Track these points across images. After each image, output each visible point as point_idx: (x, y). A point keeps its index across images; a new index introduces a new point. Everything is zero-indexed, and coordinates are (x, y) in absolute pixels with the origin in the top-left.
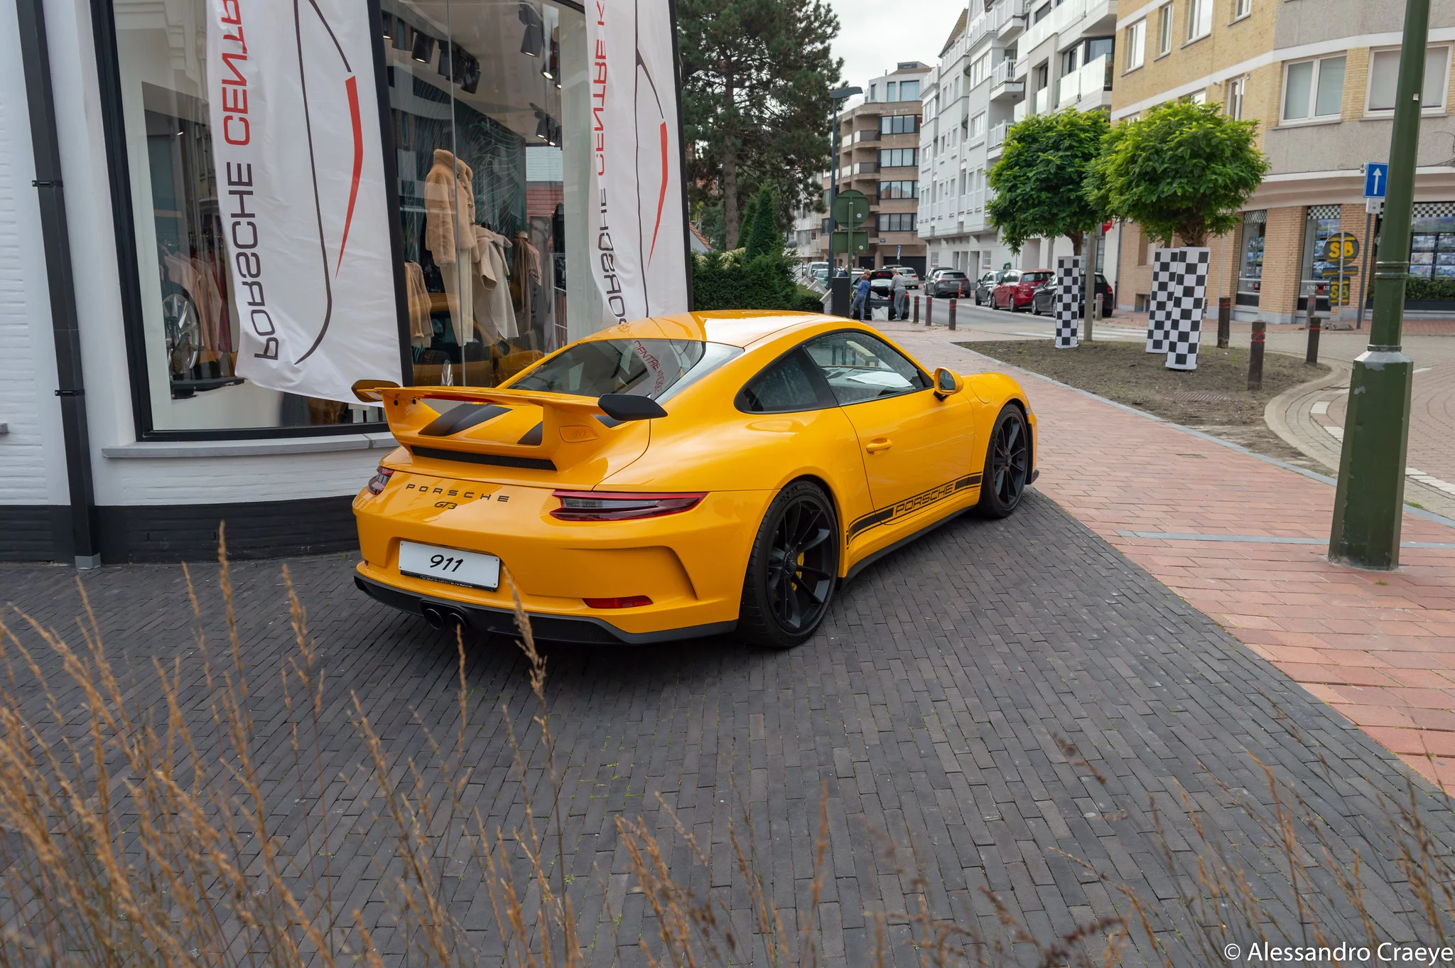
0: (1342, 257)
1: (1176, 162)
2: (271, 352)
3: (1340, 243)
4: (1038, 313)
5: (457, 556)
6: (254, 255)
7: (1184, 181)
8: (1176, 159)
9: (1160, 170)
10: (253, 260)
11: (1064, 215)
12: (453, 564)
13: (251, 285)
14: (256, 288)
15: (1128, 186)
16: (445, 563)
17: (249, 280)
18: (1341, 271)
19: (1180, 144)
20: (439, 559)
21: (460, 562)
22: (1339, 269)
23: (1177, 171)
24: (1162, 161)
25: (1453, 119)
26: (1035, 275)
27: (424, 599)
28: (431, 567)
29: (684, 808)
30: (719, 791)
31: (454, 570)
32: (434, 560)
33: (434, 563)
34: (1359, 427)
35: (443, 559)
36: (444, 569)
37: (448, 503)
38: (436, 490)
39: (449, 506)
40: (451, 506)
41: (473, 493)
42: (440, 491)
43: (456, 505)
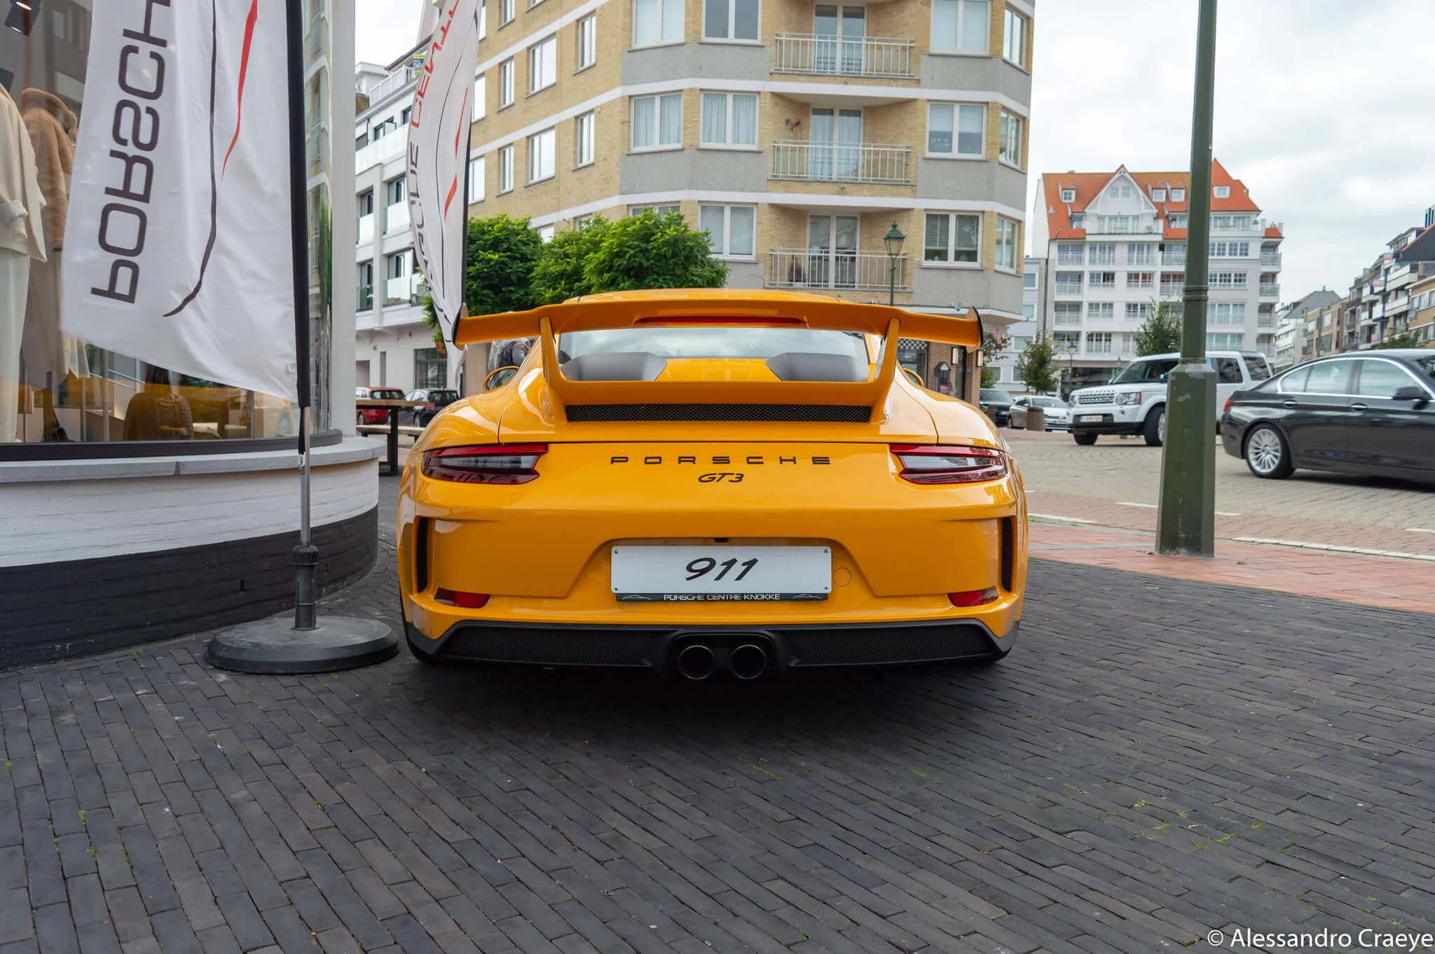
2: (123, 287)
5: (743, 554)
6: (150, 111)
7: (668, 277)
8: (659, 257)
10: (147, 121)
12: (737, 569)
13: (130, 161)
14: (139, 170)
16: (718, 569)
17: (131, 150)
19: (662, 246)
20: (705, 564)
21: (750, 564)
24: (648, 259)
25: (761, 265)
26: (383, 392)
27: (681, 631)
28: (688, 579)
29: (1343, 823)
30: (1330, 797)
31: (739, 578)
32: (694, 567)
33: (696, 572)
34: (1186, 430)
35: (713, 563)
36: (718, 578)
37: (724, 475)
38: (681, 460)
39: (727, 478)
40: (733, 478)
41: (761, 458)
42: (693, 460)
43: (742, 475)
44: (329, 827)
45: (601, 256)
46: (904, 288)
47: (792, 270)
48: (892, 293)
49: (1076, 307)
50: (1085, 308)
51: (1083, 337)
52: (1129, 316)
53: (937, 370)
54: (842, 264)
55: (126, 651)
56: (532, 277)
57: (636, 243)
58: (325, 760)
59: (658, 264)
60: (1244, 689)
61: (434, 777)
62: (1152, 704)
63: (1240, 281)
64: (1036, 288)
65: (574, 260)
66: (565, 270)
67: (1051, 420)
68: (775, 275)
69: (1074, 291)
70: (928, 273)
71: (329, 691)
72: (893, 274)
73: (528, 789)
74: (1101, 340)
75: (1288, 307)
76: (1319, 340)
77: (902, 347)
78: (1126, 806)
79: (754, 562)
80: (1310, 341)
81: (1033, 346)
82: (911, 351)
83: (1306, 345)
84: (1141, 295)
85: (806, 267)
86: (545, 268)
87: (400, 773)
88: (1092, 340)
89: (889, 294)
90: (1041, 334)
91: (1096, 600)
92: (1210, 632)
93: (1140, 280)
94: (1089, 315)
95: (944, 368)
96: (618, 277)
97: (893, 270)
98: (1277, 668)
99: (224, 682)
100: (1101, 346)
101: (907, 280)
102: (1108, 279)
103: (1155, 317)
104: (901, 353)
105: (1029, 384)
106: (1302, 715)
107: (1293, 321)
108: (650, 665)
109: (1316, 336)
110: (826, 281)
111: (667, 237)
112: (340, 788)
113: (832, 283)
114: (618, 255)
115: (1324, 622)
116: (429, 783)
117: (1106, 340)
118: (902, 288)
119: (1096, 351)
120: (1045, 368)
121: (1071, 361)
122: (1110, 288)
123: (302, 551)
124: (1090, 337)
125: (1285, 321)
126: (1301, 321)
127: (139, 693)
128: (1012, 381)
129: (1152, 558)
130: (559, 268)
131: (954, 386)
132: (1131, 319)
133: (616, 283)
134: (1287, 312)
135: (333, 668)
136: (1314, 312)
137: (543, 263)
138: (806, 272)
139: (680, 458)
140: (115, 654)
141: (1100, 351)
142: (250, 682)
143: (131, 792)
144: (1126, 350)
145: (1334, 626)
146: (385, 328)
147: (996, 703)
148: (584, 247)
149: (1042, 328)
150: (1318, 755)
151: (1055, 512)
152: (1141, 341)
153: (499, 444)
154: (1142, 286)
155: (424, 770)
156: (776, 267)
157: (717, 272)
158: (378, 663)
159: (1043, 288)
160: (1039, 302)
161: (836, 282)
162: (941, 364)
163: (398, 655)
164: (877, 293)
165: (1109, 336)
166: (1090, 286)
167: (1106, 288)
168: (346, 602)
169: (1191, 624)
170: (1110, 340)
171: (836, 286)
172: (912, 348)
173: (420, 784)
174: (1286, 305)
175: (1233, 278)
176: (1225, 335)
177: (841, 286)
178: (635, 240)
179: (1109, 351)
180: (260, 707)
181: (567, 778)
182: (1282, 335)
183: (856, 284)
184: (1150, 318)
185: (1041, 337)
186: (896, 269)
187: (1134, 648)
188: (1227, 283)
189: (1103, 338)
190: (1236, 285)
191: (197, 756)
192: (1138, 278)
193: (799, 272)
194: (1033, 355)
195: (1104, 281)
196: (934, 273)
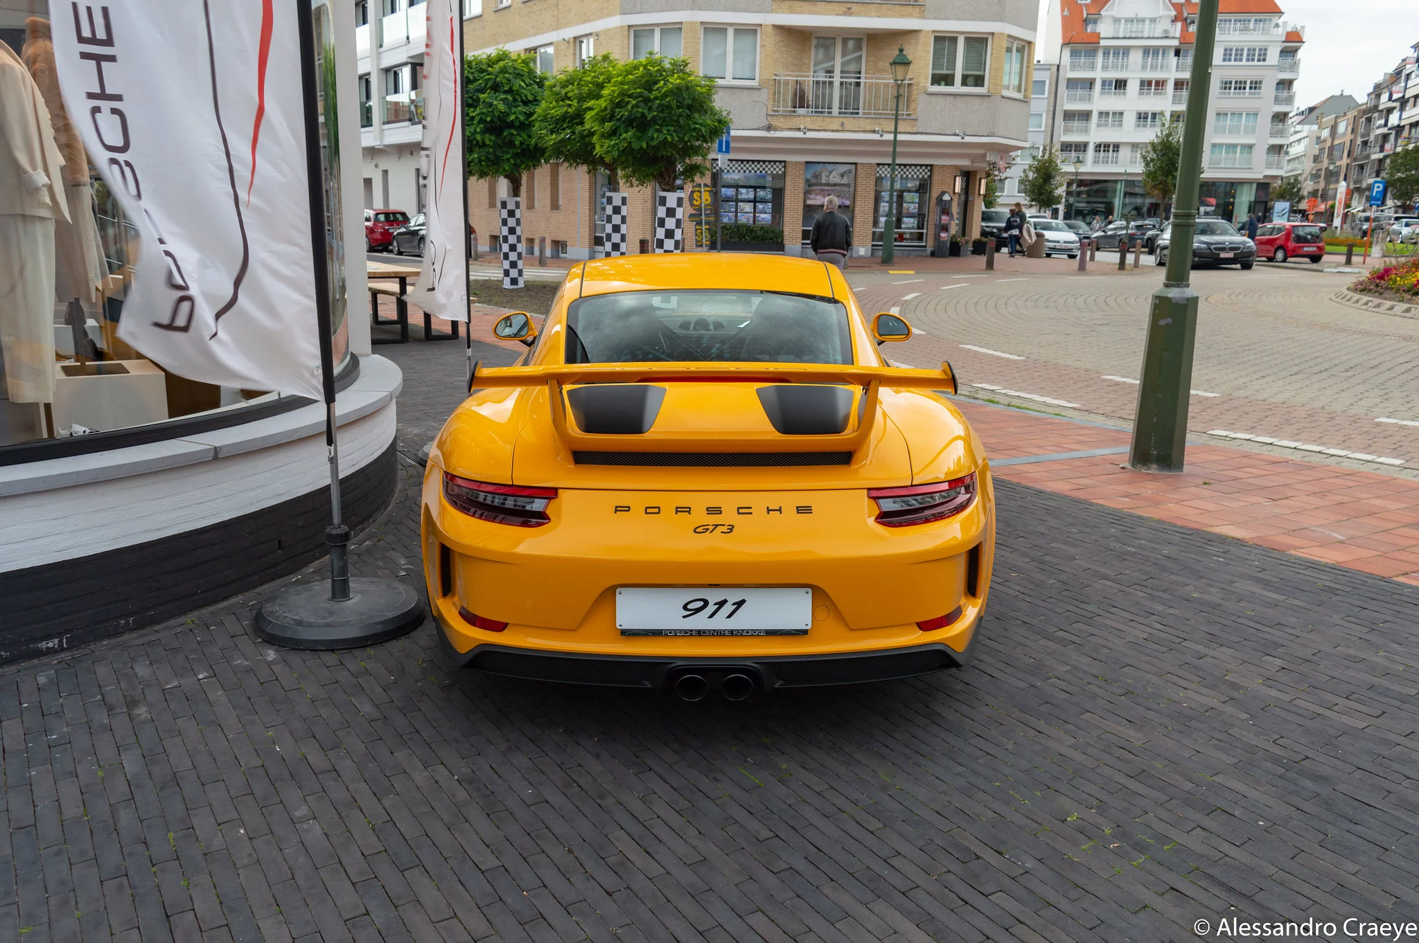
0: (703, 205)
1: (662, 111)
3: (700, 192)
4: (400, 253)
5: (733, 596)
7: (672, 128)
8: (662, 108)
9: (649, 117)
11: (509, 156)
12: (728, 608)
15: (613, 133)
16: (711, 608)
18: (703, 217)
19: (665, 95)
20: (699, 604)
21: (740, 604)
22: (701, 215)
23: (664, 120)
24: (650, 109)
25: (765, 91)
26: (387, 214)
27: (680, 663)
28: (684, 617)
29: (1243, 844)
30: (1236, 813)
31: (729, 616)
32: (689, 607)
33: (690, 611)
34: (1165, 353)
35: (706, 603)
36: (711, 616)
37: (716, 526)
38: (678, 510)
39: (720, 529)
40: (725, 529)
41: (751, 508)
42: (688, 510)
43: (733, 526)
44: (380, 852)
45: (602, 103)
46: (909, 115)
47: (795, 95)
48: (896, 120)
49: (1086, 116)
50: (1095, 116)
51: (1091, 148)
52: (1139, 126)
53: (940, 199)
54: (846, 88)
55: (181, 620)
56: (533, 121)
57: (638, 90)
58: (370, 765)
59: (661, 115)
60: (1181, 673)
61: (466, 787)
62: (1098, 691)
63: (1255, 88)
64: (1046, 95)
65: (575, 103)
66: (567, 112)
67: (1052, 245)
68: (779, 102)
69: (1084, 100)
70: (933, 99)
71: (367, 672)
72: (897, 103)
73: (547, 802)
74: (1108, 151)
75: (1303, 112)
76: (1332, 148)
77: (904, 176)
78: (1059, 820)
79: (743, 601)
80: (1322, 150)
81: (1039, 161)
82: (914, 179)
83: (1317, 153)
84: (1152, 103)
85: (810, 94)
86: (545, 111)
87: (436, 782)
88: (1100, 151)
89: (894, 122)
90: (1048, 148)
91: (1063, 546)
92: (1161, 594)
93: (1153, 87)
94: (1098, 125)
95: (946, 197)
96: (619, 127)
97: (898, 97)
98: (1215, 646)
99: (273, 662)
100: (1108, 157)
101: (913, 106)
102: (1120, 87)
103: (1164, 133)
104: (904, 181)
105: (1032, 200)
106: (1229, 709)
107: (1307, 127)
108: (650, 686)
109: (1328, 144)
110: (830, 108)
111: (671, 86)
112: (386, 802)
113: (835, 110)
114: (619, 105)
115: (1266, 584)
116: (462, 795)
117: (1114, 151)
118: (907, 115)
119: (1103, 162)
120: (1050, 184)
121: (1077, 174)
122: (1122, 97)
123: (334, 532)
124: (1098, 147)
125: (1299, 128)
126: (1315, 127)
127: (201, 676)
128: (1017, 194)
129: (1124, 475)
130: (561, 111)
131: (955, 216)
132: (1141, 129)
133: (618, 133)
134: (1302, 117)
135: (369, 643)
136: (1328, 119)
137: (544, 104)
138: (810, 98)
139: (677, 508)
140: (172, 623)
141: (1107, 162)
142: (295, 658)
143: (209, 808)
144: (1133, 162)
145: (1277, 590)
146: (385, 146)
147: (959, 687)
148: (586, 89)
149: (1049, 142)
150: (1234, 760)
151: (1041, 391)
152: (1148, 158)
153: (513, 485)
154: (1155, 94)
155: (456, 777)
156: (779, 93)
157: (720, 121)
158: (408, 633)
159: (1053, 95)
160: (1048, 110)
161: (840, 109)
162: (943, 193)
163: (426, 621)
164: (881, 121)
165: (1116, 147)
166: (1101, 93)
167: (1117, 97)
168: (374, 545)
169: (1144, 583)
170: (1117, 151)
171: (840, 113)
172: (915, 176)
173: (454, 796)
174: (1301, 110)
175: (1248, 86)
176: (1235, 146)
177: (846, 113)
178: (638, 88)
179: (1116, 162)
180: (308, 696)
181: (579, 786)
182: (1294, 142)
183: (860, 111)
184: (1159, 134)
185: (1048, 152)
186: (902, 95)
187: (1089, 615)
188: (1242, 91)
189: (1111, 149)
190: (1250, 93)
191: (259, 762)
192: (1151, 86)
193: (802, 96)
194: (1038, 170)
195: (1115, 89)
196: (940, 99)
